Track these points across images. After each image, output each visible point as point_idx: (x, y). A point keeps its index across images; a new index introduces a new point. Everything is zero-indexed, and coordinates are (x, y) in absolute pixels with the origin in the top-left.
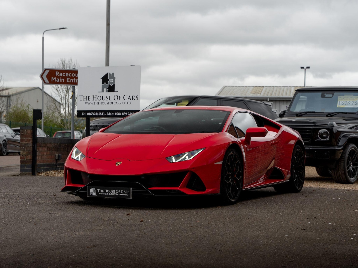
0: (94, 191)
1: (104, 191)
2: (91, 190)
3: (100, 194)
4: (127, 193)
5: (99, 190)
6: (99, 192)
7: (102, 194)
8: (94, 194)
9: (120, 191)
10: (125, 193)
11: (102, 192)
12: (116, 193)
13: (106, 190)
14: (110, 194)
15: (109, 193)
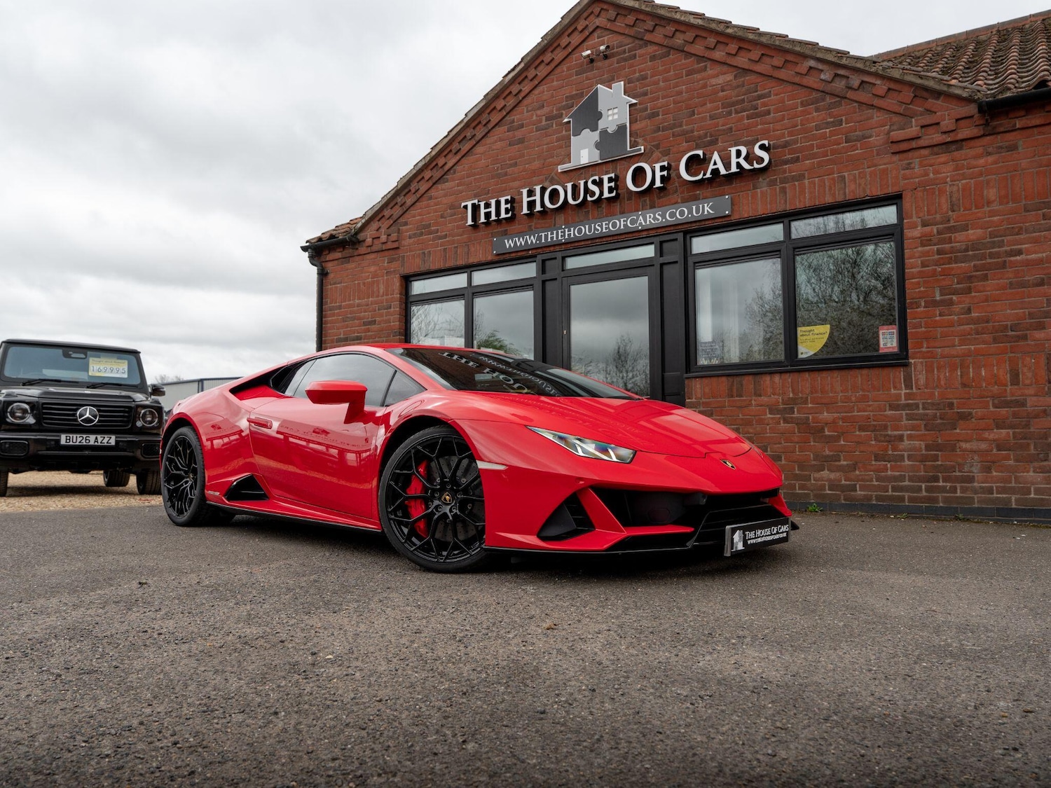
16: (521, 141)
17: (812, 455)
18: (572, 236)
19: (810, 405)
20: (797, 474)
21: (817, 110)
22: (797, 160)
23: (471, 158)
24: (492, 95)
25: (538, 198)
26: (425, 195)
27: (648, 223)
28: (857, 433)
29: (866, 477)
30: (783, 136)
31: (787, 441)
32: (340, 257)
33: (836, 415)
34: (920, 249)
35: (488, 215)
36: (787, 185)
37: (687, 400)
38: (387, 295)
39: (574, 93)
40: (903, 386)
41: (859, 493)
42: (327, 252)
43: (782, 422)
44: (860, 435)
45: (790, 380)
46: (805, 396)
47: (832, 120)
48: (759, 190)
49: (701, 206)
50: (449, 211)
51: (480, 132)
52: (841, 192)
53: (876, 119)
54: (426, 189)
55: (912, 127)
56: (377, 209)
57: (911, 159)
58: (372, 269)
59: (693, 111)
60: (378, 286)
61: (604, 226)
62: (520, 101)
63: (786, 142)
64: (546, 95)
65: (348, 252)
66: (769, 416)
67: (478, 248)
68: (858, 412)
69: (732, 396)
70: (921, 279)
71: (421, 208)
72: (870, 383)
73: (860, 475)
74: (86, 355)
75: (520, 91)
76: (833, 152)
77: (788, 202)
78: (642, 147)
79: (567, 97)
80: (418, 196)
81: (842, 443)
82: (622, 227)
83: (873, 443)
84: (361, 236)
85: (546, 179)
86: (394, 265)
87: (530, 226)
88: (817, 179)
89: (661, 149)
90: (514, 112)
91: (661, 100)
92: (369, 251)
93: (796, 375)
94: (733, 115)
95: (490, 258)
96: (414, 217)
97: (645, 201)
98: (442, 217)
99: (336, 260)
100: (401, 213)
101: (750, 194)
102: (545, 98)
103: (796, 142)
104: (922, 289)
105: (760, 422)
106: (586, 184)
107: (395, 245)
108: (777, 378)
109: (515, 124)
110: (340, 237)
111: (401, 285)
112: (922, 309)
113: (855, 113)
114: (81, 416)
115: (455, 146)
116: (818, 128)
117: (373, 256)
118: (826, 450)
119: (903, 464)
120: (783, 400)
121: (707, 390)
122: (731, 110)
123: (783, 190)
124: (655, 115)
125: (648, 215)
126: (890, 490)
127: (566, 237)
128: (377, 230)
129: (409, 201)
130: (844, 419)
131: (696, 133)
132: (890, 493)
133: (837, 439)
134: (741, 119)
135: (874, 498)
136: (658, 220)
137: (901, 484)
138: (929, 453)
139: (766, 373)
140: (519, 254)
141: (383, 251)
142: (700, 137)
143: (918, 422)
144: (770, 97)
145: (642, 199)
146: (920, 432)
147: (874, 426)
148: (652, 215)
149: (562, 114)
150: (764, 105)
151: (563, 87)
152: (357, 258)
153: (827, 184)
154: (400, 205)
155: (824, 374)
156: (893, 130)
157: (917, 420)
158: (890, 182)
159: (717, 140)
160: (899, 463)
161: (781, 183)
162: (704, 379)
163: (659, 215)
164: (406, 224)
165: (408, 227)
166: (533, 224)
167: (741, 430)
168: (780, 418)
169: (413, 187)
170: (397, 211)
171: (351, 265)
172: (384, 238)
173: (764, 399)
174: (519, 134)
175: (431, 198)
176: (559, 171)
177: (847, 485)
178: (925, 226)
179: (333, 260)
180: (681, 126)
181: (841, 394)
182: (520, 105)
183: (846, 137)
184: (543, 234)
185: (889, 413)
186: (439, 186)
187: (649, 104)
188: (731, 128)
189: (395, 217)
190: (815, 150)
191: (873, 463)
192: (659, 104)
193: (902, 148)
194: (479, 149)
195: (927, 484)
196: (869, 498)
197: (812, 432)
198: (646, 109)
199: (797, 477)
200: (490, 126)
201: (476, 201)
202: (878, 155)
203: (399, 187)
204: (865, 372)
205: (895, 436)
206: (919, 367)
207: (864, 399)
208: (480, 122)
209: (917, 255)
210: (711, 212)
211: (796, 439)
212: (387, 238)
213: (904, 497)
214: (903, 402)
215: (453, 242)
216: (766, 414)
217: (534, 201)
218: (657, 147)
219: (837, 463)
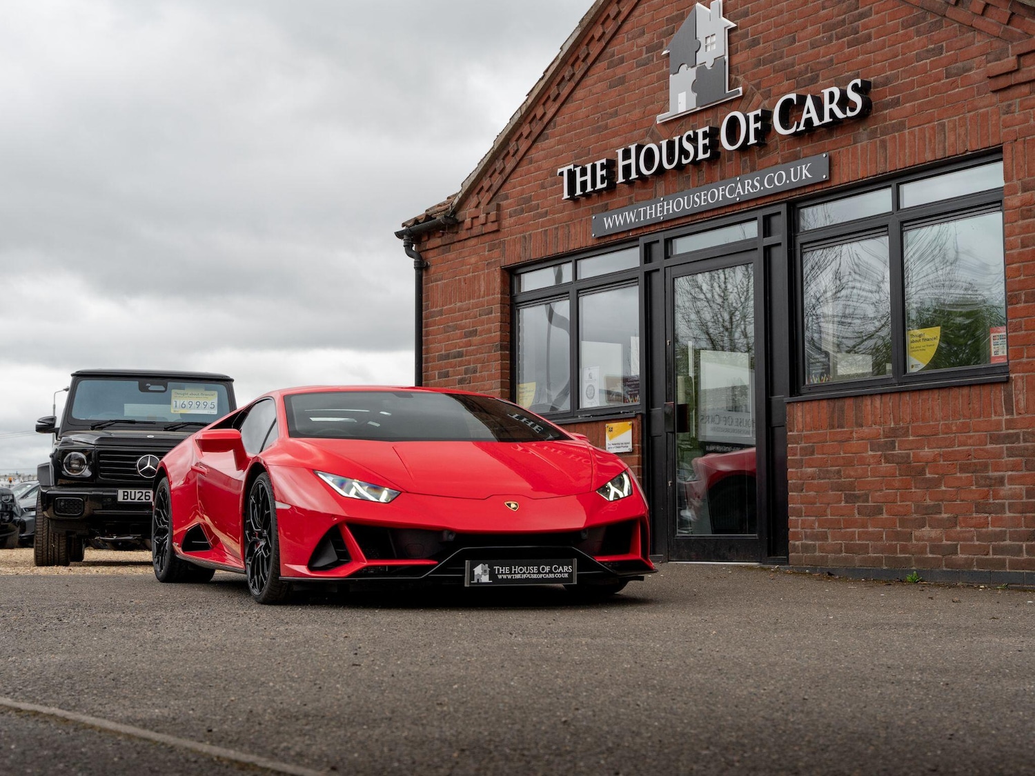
0: (485, 571)
1: (511, 570)
2: (478, 570)
3: (500, 577)
4: (566, 572)
5: (498, 569)
6: (499, 574)
7: (505, 577)
8: (485, 579)
9: (551, 569)
10: (561, 572)
11: (504, 572)
12: (539, 573)
13: (515, 568)
14: (524, 576)
15: (524, 573)
16: (622, 81)
17: (913, 506)
18: (671, 212)
19: (911, 438)
20: (897, 532)
21: (918, 33)
22: (896, 103)
23: (570, 106)
24: (588, 20)
25: (632, 161)
26: (525, 158)
27: (746, 192)
28: (958, 475)
29: (967, 535)
30: (883, 70)
31: (890, 486)
32: (441, 244)
33: (937, 451)
34: (1020, 222)
35: (584, 184)
36: (887, 137)
37: (789, 434)
38: (488, 295)
39: (675, 13)
40: (1004, 410)
41: (960, 556)
42: (426, 238)
43: (883, 461)
44: (961, 478)
45: (891, 404)
46: (906, 425)
47: (932, 46)
48: (859, 144)
49: (799, 167)
50: (549, 179)
51: (580, 70)
52: (941, 146)
53: (977, 44)
54: (526, 149)
55: (1008, 57)
56: (473, 178)
57: (1011, 100)
58: (473, 260)
59: (794, 38)
60: (479, 281)
61: (703, 198)
62: (620, 27)
63: (887, 77)
64: (646, 18)
65: (448, 238)
66: (870, 453)
67: (579, 230)
68: (959, 446)
69: (833, 427)
70: (1021, 264)
71: (521, 176)
72: (971, 406)
73: (961, 532)
74: (166, 388)
75: (619, 13)
76: (935, 90)
77: (888, 161)
78: (740, 89)
79: (667, 19)
80: (518, 159)
81: (943, 488)
82: (721, 199)
83: (974, 488)
84: (459, 217)
85: (647, 133)
86: (496, 253)
87: (631, 198)
88: (917, 128)
89: (762, 90)
90: (614, 42)
91: (762, 23)
92: (469, 236)
93: (897, 396)
94: (834, 42)
95: (590, 243)
96: (515, 188)
97: (745, 161)
98: (543, 187)
99: (436, 248)
100: (500, 182)
101: (851, 149)
102: (645, 21)
103: (896, 77)
104: (1022, 277)
105: (862, 461)
106: (680, 140)
107: (495, 227)
108: (877, 401)
109: (616, 57)
110: (438, 218)
111: (503, 281)
112: (1022, 305)
113: (956, 37)
114: (141, 466)
115: (553, 91)
116: (919, 58)
117: (473, 242)
118: (928, 498)
119: (1004, 516)
120: (884, 431)
121: (808, 419)
122: (832, 35)
123: (883, 143)
124: (755, 43)
125: (746, 182)
126: (991, 552)
127: (665, 213)
128: (477, 206)
129: (509, 166)
130: (945, 456)
131: (797, 67)
132: (991, 556)
133: (936, 483)
134: (841, 48)
135: (975, 564)
136: (756, 188)
137: (1002, 543)
138: (1030, 500)
139: (866, 395)
140: (620, 236)
141: (483, 235)
142: (800, 74)
143: (1018, 458)
144: (871, 16)
145: (744, 159)
146: (1020, 473)
147: (975, 464)
148: (750, 181)
149: (662, 43)
150: (866, 27)
151: (664, 6)
152: (458, 245)
153: (927, 135)
154: (498, 171)
155: (925, 395)
156: (990, 62)
157: (1016, 456)
158: (990, 130)
159: (818, 76)
160: (1000, 515)
161: (882, 135)
162: (805, 404)
163: (757, 181)
164: (507, 198)
165: (509, 201)
166: (634, 195)
167: (842, 473)
168: (881, 456)
169: (512, 147)
170: (497, 180)
171: (451, 255)
172: (482, 216)
173: (866, 429)
174: (619, 71)
175: (531, 162)
176: (658, 122)
177: (948, 545)
178: (1025, 191)
179: (434, 248)
180: (781, 58)
181: (941, 423)
182: (621, 31)
183: (946, 70)
184: (642, 209)
185: (989, 446)
186: (539, 145)
187: (749, 28)
188: (831, 60)
189: (494, 189)
190: (916, 89)
191: (974, 515)
192: (760, 29)
193: (1003, 85)
194: (579, 93)
195: (1028, 543)
196: (969, 563)
197: (913, 474)
198: (746, 35)
199: (897, 536)
200: (590, 61)
201: (571, 167)
202: (978, 94)
203: (496, 148)
204: (965, 391)
205: (996, 479)
206: (1020, 384)
207: (965, 428)
208: (578, 58)
209: (1017, 231)
210: (809, 176)
211: (897, 484)
212: (487, 217)
213: (1004, 560)
214: (1004, 432)
215: (554, 221)
216: (867, 451)
217: (629, 165)
218: (758, 86)
219: (938, 516)
